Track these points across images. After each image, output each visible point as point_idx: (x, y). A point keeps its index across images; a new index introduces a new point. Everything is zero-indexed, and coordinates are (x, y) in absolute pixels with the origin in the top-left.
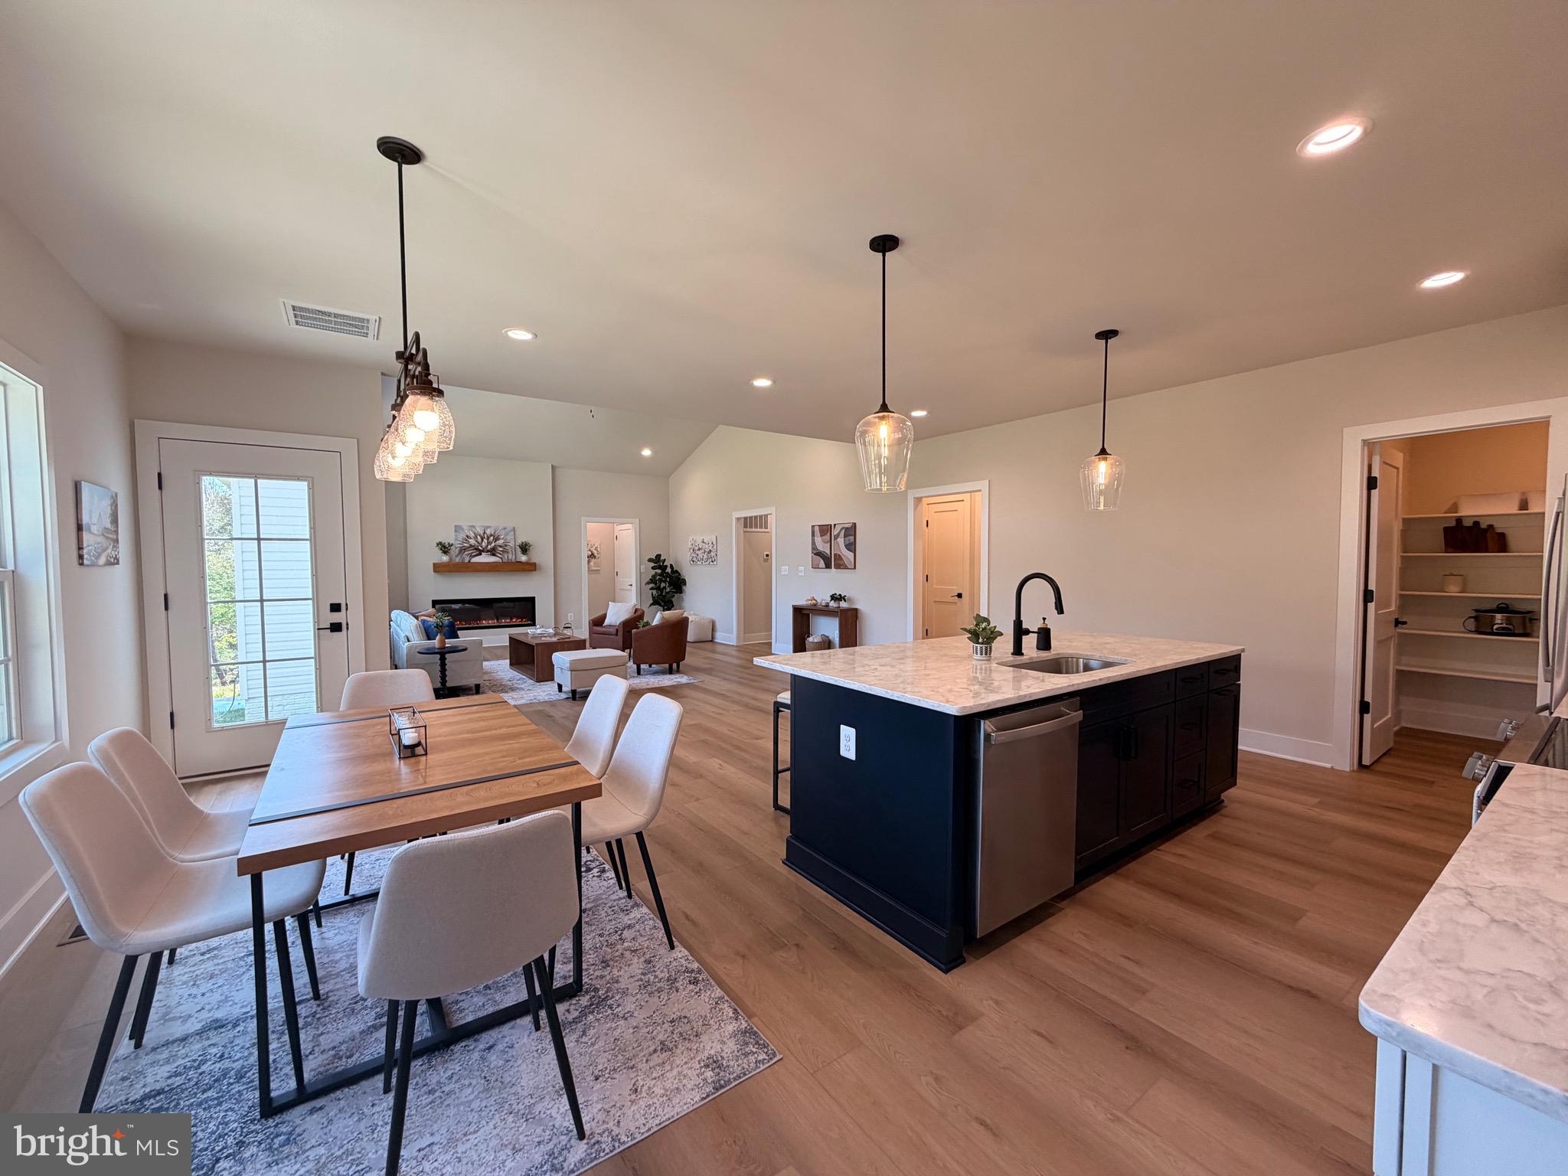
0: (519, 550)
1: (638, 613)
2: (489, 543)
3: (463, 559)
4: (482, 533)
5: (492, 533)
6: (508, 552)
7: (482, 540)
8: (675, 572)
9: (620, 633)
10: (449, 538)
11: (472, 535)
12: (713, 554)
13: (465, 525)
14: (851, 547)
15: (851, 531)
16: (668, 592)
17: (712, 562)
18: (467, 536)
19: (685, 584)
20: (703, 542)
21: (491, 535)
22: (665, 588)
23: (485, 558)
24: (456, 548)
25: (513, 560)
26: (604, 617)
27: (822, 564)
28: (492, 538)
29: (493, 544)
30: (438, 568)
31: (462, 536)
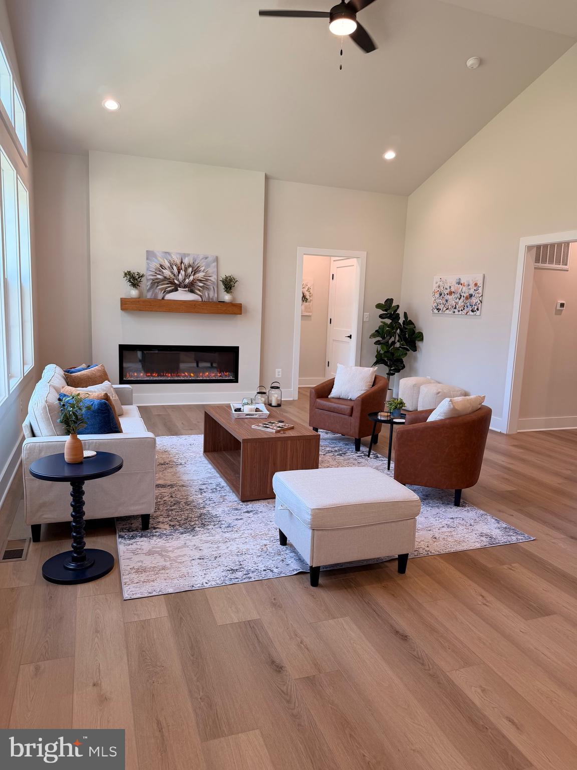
0: (222, 287)
1: (380, 384)
2: (187, 276)
3: (156, 295)
4: (178, 262)
5: (191, 262)
6: (208, 289)
7: (179, 272)
8: (408, 322)
9: (357, 413)
10: (139, 266)
11: (167, 264)
12: (474, 300)
13: (158, 249)
16: (397, 349)
17: (473, 311)
18: (161, 266)
19: (422, 340)
20: (459, 283)
21: (190, 266)
22: (394, 343)
23: (181, 295)
24: (148, 280)
25: (215, 299)
26: (330, 385)
28: (190, 270)
29: (192, 278)
30: (127, 305)
31: (154, 265)
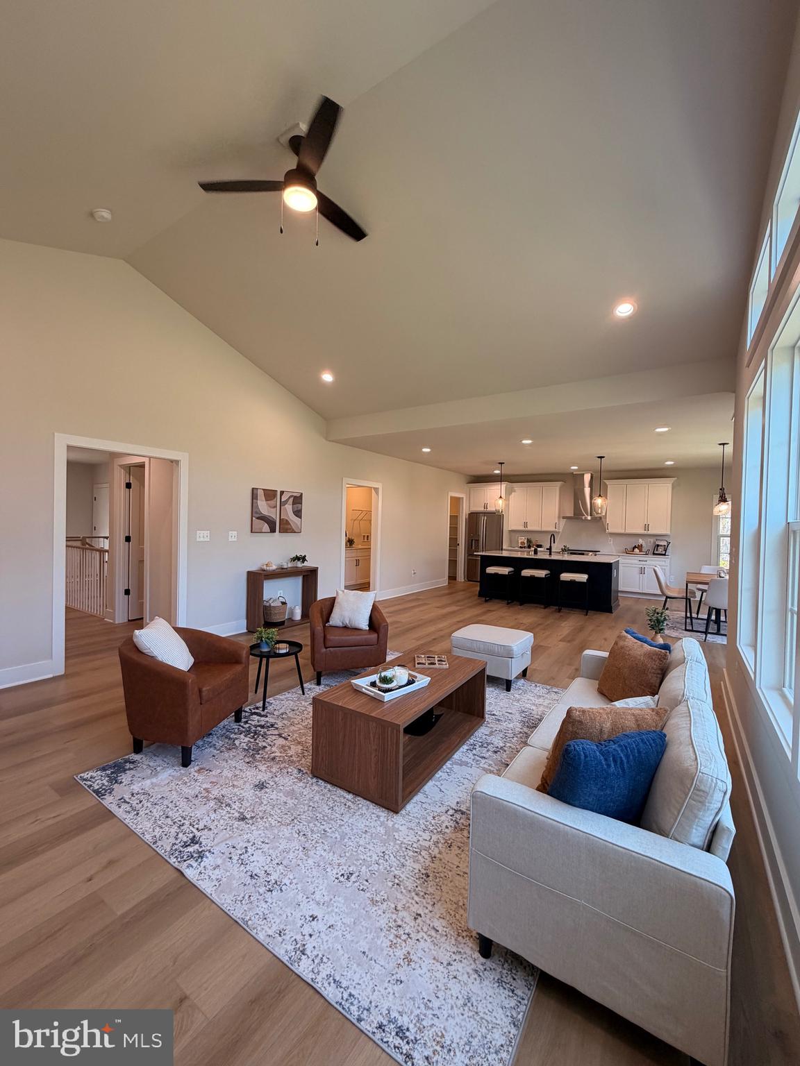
14: (298, 513)
15: (298, 500)
27: (266, 527)
